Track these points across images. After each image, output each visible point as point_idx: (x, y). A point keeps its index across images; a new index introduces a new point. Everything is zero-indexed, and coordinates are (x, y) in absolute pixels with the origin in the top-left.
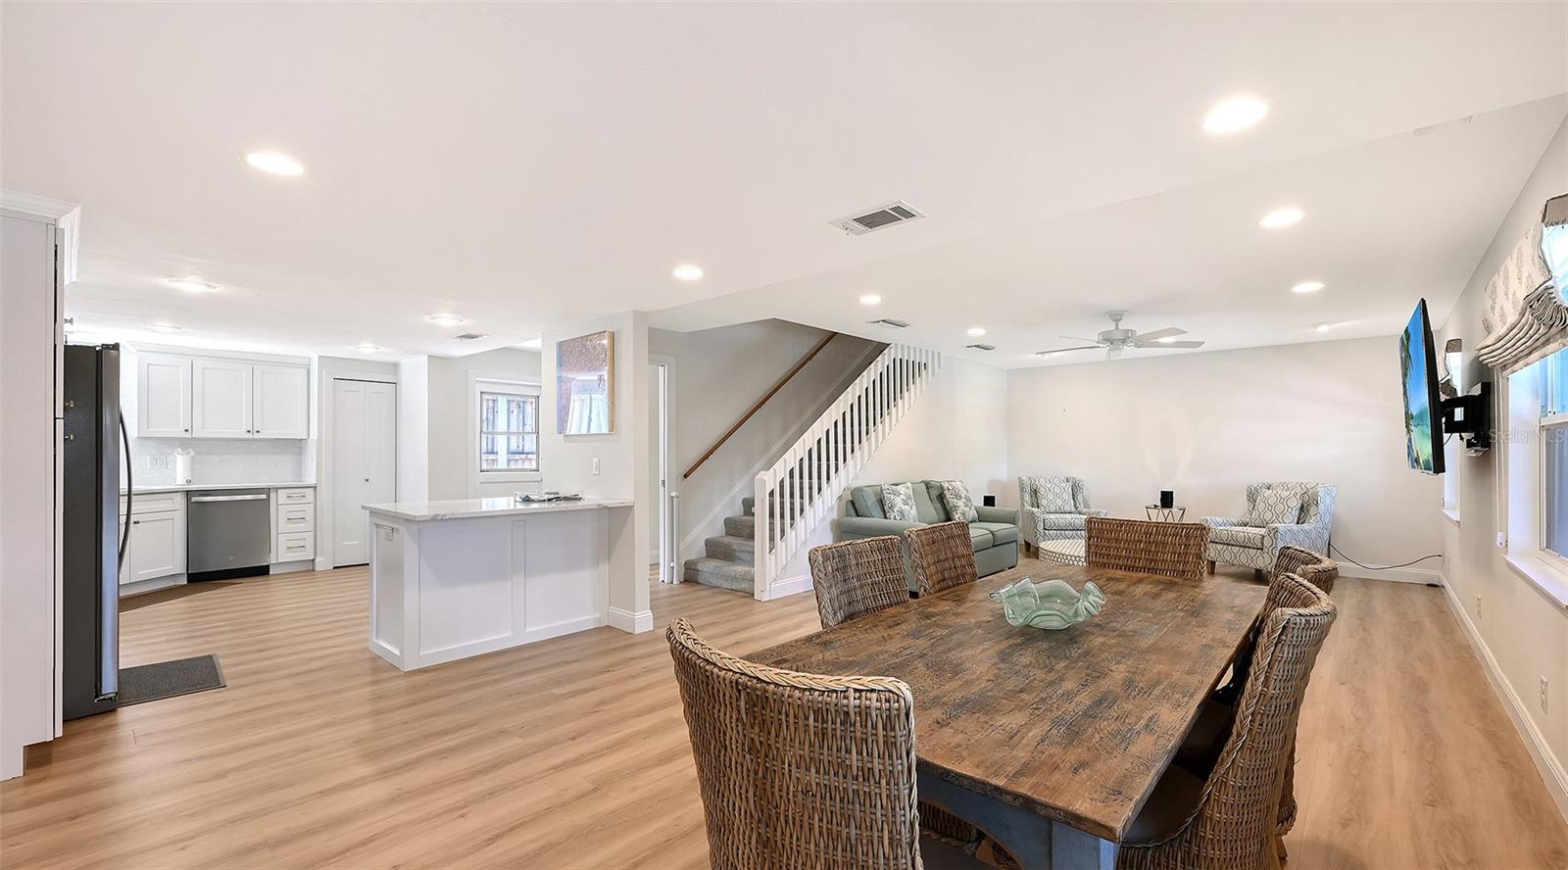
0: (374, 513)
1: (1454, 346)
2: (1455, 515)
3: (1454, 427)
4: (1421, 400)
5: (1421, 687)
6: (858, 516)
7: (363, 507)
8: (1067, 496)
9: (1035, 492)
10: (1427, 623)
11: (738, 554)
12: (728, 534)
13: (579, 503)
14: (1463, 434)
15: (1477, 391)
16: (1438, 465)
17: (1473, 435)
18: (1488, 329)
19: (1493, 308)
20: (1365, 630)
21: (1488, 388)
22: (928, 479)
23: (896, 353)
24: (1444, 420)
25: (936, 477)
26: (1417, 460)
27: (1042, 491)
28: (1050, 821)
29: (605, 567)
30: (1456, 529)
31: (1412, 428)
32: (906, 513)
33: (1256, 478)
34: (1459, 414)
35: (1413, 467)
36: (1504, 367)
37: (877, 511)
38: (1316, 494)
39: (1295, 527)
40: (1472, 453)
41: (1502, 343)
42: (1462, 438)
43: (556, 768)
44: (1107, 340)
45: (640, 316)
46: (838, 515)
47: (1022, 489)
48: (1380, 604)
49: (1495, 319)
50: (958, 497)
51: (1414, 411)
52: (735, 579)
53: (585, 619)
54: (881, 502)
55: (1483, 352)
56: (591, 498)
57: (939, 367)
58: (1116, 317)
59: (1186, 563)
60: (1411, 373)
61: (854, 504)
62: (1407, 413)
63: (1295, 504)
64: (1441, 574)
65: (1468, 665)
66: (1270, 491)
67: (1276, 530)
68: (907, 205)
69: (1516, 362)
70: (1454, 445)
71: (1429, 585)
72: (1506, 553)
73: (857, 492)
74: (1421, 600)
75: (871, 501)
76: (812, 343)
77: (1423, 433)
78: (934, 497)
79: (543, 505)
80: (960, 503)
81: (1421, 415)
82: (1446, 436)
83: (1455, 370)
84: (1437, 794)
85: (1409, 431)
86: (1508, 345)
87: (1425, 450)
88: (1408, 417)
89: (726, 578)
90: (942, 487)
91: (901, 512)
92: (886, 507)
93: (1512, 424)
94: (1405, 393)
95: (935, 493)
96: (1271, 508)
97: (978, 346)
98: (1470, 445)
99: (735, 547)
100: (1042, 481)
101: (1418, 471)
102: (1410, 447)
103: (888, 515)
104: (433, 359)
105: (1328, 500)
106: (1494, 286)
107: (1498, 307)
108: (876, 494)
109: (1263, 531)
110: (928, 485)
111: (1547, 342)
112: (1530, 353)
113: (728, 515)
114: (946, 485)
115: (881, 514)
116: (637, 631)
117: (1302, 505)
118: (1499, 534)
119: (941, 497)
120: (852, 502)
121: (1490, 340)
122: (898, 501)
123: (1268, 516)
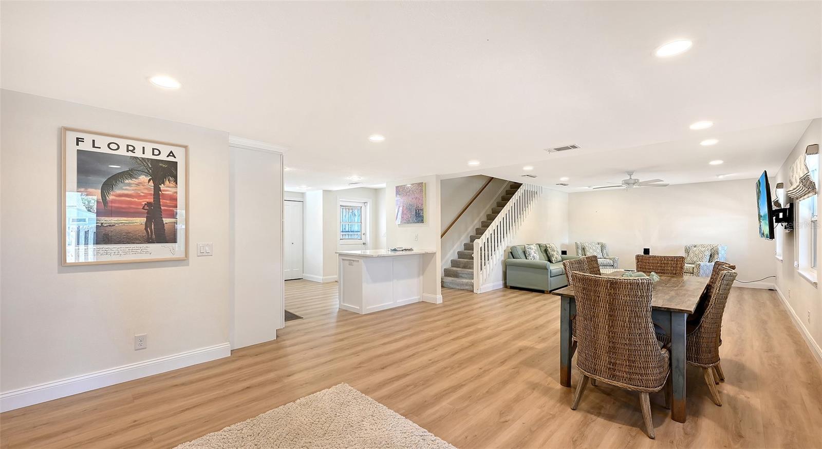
0: (340, 255)
1: (780, 186)
2: (781, 258)
3: (778, 221)
4: (765, 210)
5: (764, 322)
6: (514, 258)
7: (336, 253)
8: (599, 251)
9: (584, 249)
10: (768, 302)
11: (460, 275)
12: (452, 267)
13: (413, 252)
14: (783, 224)
15: (788, 206)
16: (772, 235)
17: (787, 224)
18: (792, 184)
19: (793, 176)
20: (740, 305)
21: (792, 205)
22: (540, 243)
23: (525, 188)
24: (774, 218)
25: (543, 242)
26: (763, 234)
27: (587, 248)
28: (671, 312)
29: (421, 277)
30: (781, 264)
31: (761, 221)
32: (535, 257)
33: (689, 243)
34: (781, 215)
35: (762, 237)
36: (797, 198)
37: (522, 256)
38: (718, 249)
39: (708, 264)
40: (787, 231)
41: (795, 190)
42: (782, 225)
43: (454, 340)
44: (627, 183)
45: (437, 176)
46: (504, 258)
47: (577, 248)
48: (747, 296)
49: (793, 180)
50: (553, 250)
51: (762, 214)
52: (463, 284)
53: (415, 298)
54: (524, 252)
55: (789, 192)
56: (416, 250)
57: (542, 193)
58: (630, 173)
59: (676, 271)
60: (761, 198)
61: (512, 254)
62: (759, 215)
63: (708, 254)
64: (775, 285)
65: (784, 316)
66: (696, 248)
67: (699, 265)
68: (576, 145)
69: (801, 197)
70: (779, 228)
71: (769, 290)
72: (798, 269)
73: (513, 248)
74: (766, 296)
75: (520, 252)
76: (483, 183)
77: (765, 223)
78: (543, 251)
79: (401, 252)
80: (555, 253)
81: (765, 216)
82: (775, 224)
83: (779, 196)
84: (769, 349)
85: (760, 222)
86: (797, 192)
87: (766, 230)
88: (760, 216)
89: (458, 285)
90: (546, 246)
91: (534, 257)
92: (527, 255)
93: (800, 221)
94: (758, 207)
95: (543, 249)
96: (696, 255)
97: (562, 184)
98: (785, 228)
99: (459, 272)
100: (587, 244)
101: (764, 238)
102: (760, 228)
103: (528, 258)
104: (325, 191)
105: (723, 252)
106: (793, 168)
107: (794, 176)
108: (522, 249)
109: (693, 266)
110: (540, 245)
111: (809, 192)
112: (805, 195)
113: (452, 259)
114: (548, 246)
115: (525, 258)
116: (438, 303)
117: (711, 254)
118: (795, 262)
119: (546, 251)
120: (511, 253)
121: (791, 189)
122: (532, 252)
123: (695, 259)
